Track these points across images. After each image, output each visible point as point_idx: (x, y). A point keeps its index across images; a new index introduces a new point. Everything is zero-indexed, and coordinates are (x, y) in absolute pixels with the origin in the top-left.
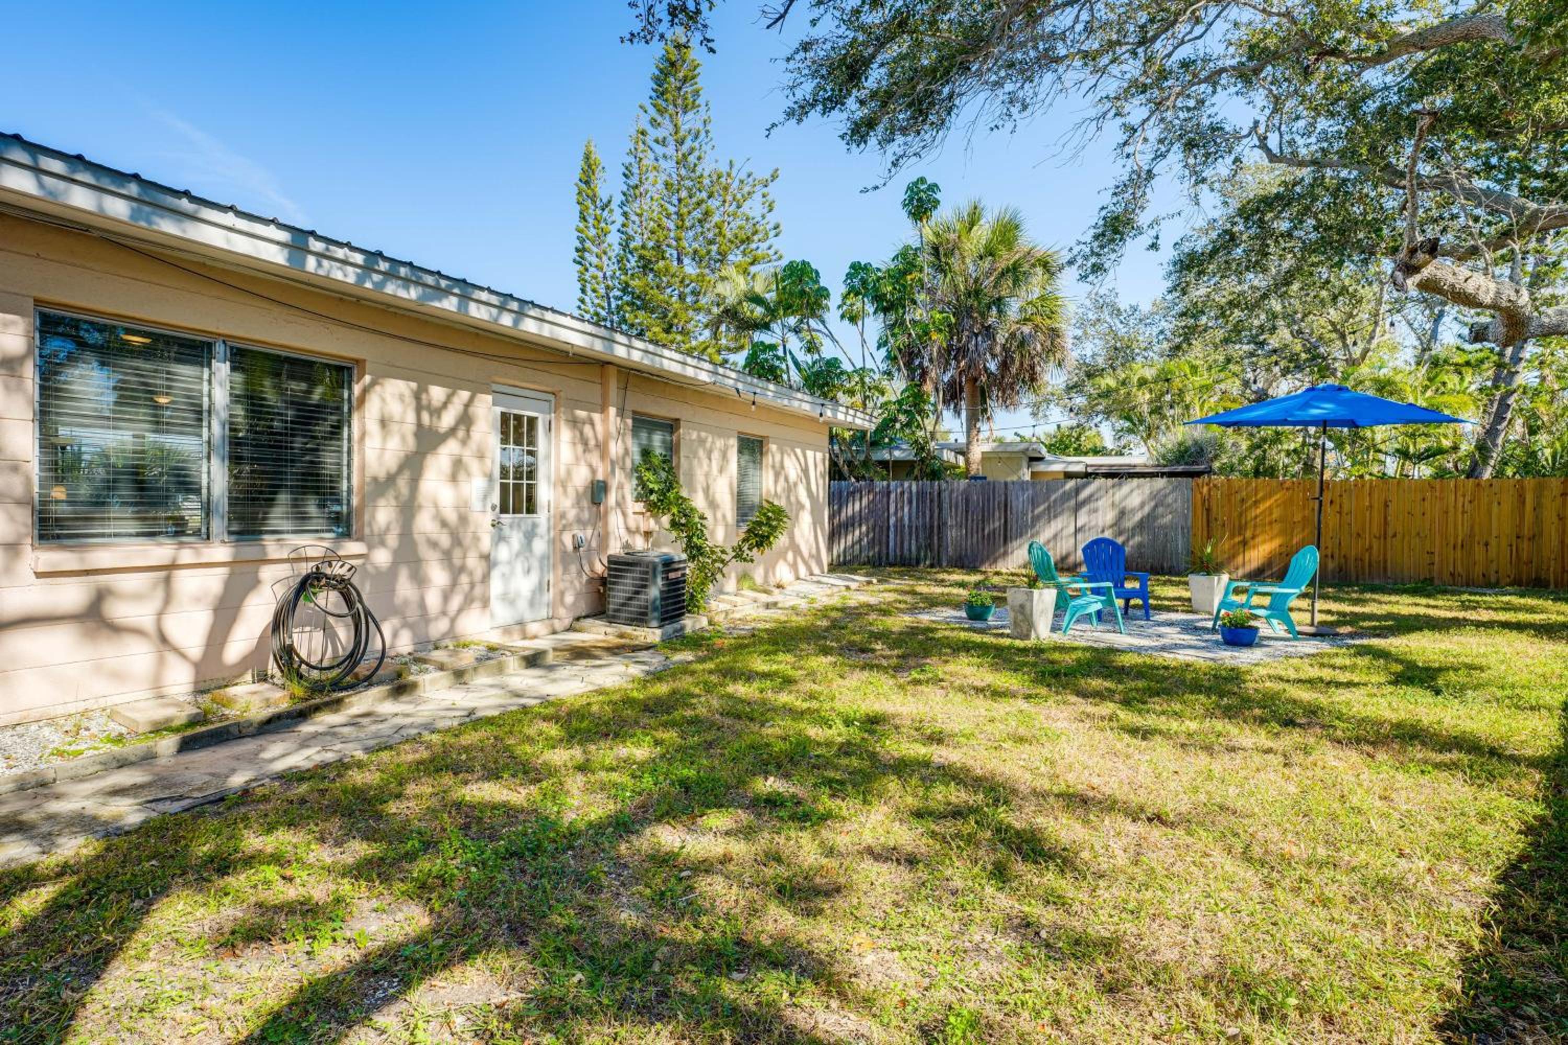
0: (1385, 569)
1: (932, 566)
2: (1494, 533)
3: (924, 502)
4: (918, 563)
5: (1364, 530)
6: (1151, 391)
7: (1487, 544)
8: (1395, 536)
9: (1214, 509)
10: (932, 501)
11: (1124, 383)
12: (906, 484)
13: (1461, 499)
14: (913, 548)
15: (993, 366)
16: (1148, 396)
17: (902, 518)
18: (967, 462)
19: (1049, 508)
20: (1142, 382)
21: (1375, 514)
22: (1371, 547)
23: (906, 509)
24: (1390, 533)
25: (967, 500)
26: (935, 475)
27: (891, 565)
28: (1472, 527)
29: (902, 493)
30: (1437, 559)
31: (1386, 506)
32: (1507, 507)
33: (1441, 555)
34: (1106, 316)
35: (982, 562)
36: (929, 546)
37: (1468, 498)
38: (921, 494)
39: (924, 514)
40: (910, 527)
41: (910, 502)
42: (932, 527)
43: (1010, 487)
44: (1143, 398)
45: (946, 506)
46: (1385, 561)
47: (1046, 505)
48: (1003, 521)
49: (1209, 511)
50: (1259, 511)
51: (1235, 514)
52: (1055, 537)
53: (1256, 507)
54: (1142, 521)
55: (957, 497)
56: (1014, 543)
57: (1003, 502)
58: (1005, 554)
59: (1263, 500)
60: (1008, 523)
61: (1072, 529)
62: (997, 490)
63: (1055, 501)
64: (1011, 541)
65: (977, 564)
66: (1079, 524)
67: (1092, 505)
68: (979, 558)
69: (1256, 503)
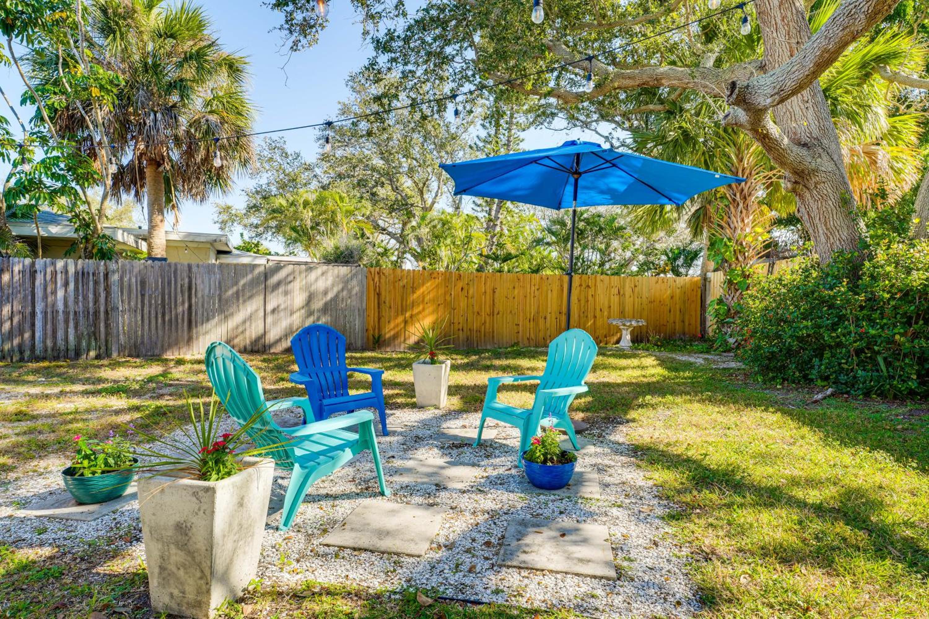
0: (493, 337)
1: (98, 357)
2: (549, 311)
3: (85, 284)
4: (78, 354)
5: (481, 309)
6: (312, 210)
7: (545, 318)
8: (498, 313)
9: (383, 293)
10: (96, 283)
11: (292, 204)
12: (60, 264)
13: (533, 288)
14: (71, 337)
15: (175, 155)
16: (310, 214)
17: (54, 305)
18: (150, 246)
19: (237, 293)
20: (306, 204)
21: (488, 297)
22: (485, 322)
23: (60, 294)
24: (496, 312)
25: (143, 283)
26: (105, 255)
27: (38, 359)
28: (539, 307)
29: (54, 274)
30: (521, 329)
31: (494, 292)
32: (555, 293)
33: (523, 326)
34: (277, 157)
35: (164, 350)
36: (95, 335)
37: (537, 287)
38: (81, 276)
39: (85, 298)
40: (66, 313)
41: (66, 284)
42: (96, 313)
43: (194, 269)
44: (307, 215)
45: (115, 289)
46: (493, 332)
47: (235, 289)
48: (186, 305)
49: (379, 295)
50: (415, 296)
51: (399, 299)
52: (244, 322)
53: (414, 292)
54: (326, 304)
55: (130, 279)
56: (200, 328)
57: (186, 285)
58: (190, 340)
59: (419, 287)
60: (193, 308)
61: (261, 313)
62: (179, 272)
63: (244, 285)
64: (196, 326)
65: (157, 352)
66: (269, 308)
67: (281, 289)
68: (159, 345)
69: (414, 289)
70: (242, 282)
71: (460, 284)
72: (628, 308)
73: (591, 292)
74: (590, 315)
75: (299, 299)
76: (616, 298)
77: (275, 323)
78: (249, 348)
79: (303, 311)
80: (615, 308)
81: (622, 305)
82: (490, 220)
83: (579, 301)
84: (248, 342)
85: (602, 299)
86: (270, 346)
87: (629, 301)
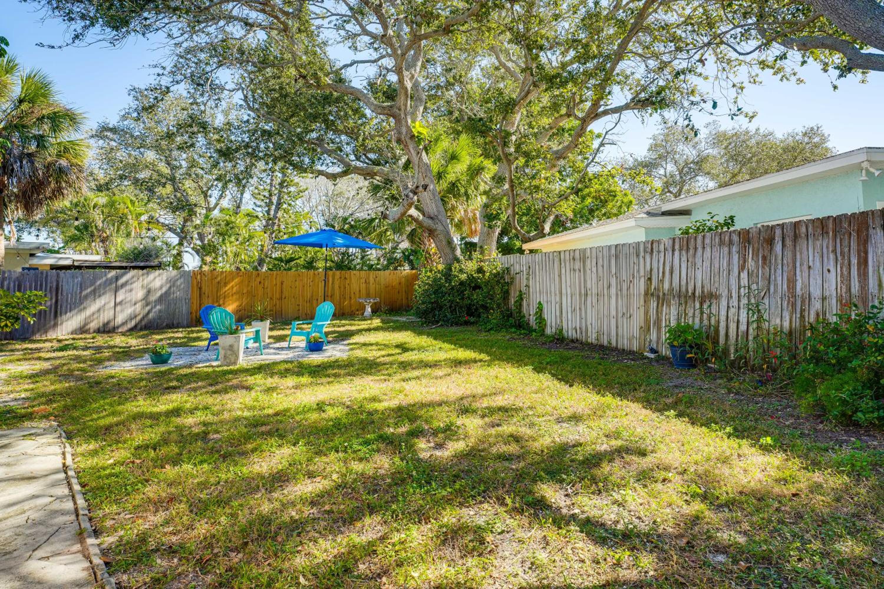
0: (281, 314)
2: (320, 295)
5: (273, 295)
8: (285, 298)
9: (203, 287)
21: (278, 287)
24: (283, 298)
30: (300, 308)
31: (282, 284)
33: (302, 306)
35: (34, 333)
46: (282, 310)
47: (93, 288)
48: (54, 301)
49: (200, 289)
50: (227, 288)
51: (215, 290)
52: (99, 310)
53: (225, 286)
54: (161, 296)
55: (9, 284)
56: (64, 317)
57: (54, 286)
58: (55, 325)
59: (229, 282)
60: (59, 303)
61: (112, 304)
62: (49, 278)
63: (100, 285)
64: (61, 315)
65: (27, 336)
66: (118, 300)
67: (128, 287)
68: (30, 331)
69: (226, 284)
70: (98, 283)
71: (258, 280)
72: (372, 291)
73: (347, 282)
74: (347, 297)
75: (140, 294)
76: (364, 285)
77: (122, 311)
78: (102, 329)
79: (144, 302)
80: (364, 292)
81: (368, 289)
82: (270, 219)
83: (340, 287)
84: (101, 324)
85: (355, 286)
86: (118, 327)
87: (372, 287)
